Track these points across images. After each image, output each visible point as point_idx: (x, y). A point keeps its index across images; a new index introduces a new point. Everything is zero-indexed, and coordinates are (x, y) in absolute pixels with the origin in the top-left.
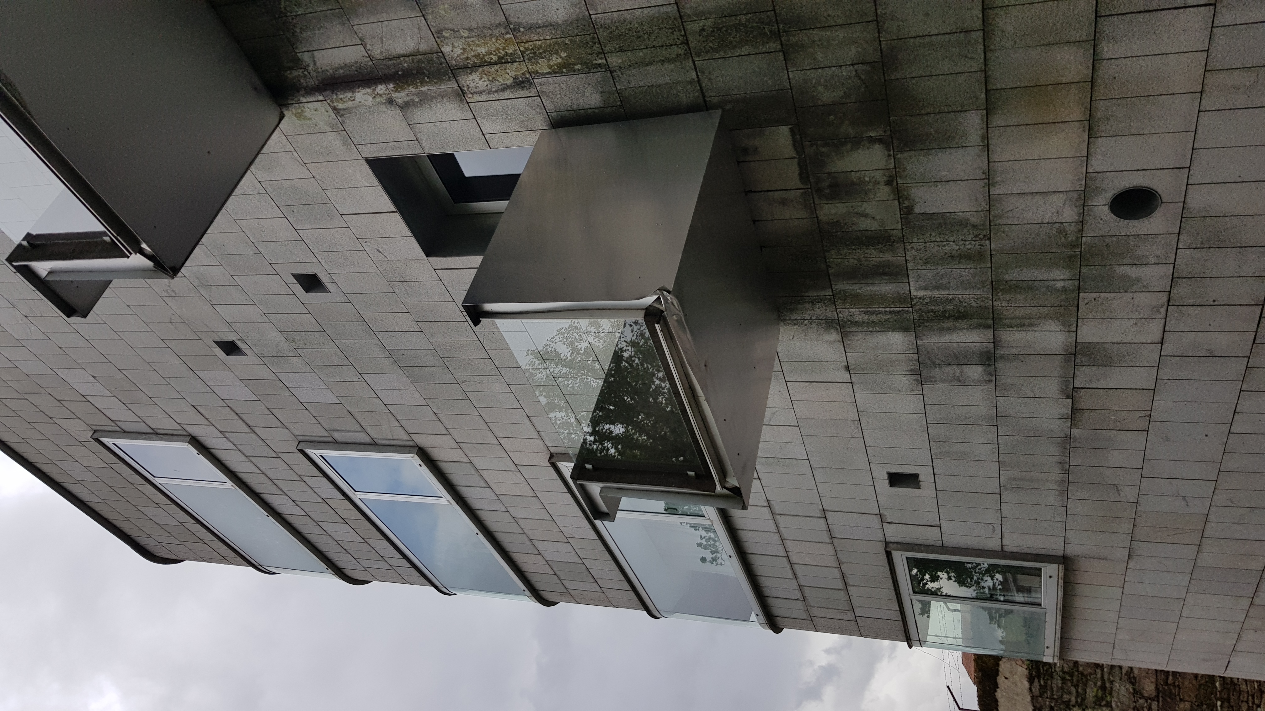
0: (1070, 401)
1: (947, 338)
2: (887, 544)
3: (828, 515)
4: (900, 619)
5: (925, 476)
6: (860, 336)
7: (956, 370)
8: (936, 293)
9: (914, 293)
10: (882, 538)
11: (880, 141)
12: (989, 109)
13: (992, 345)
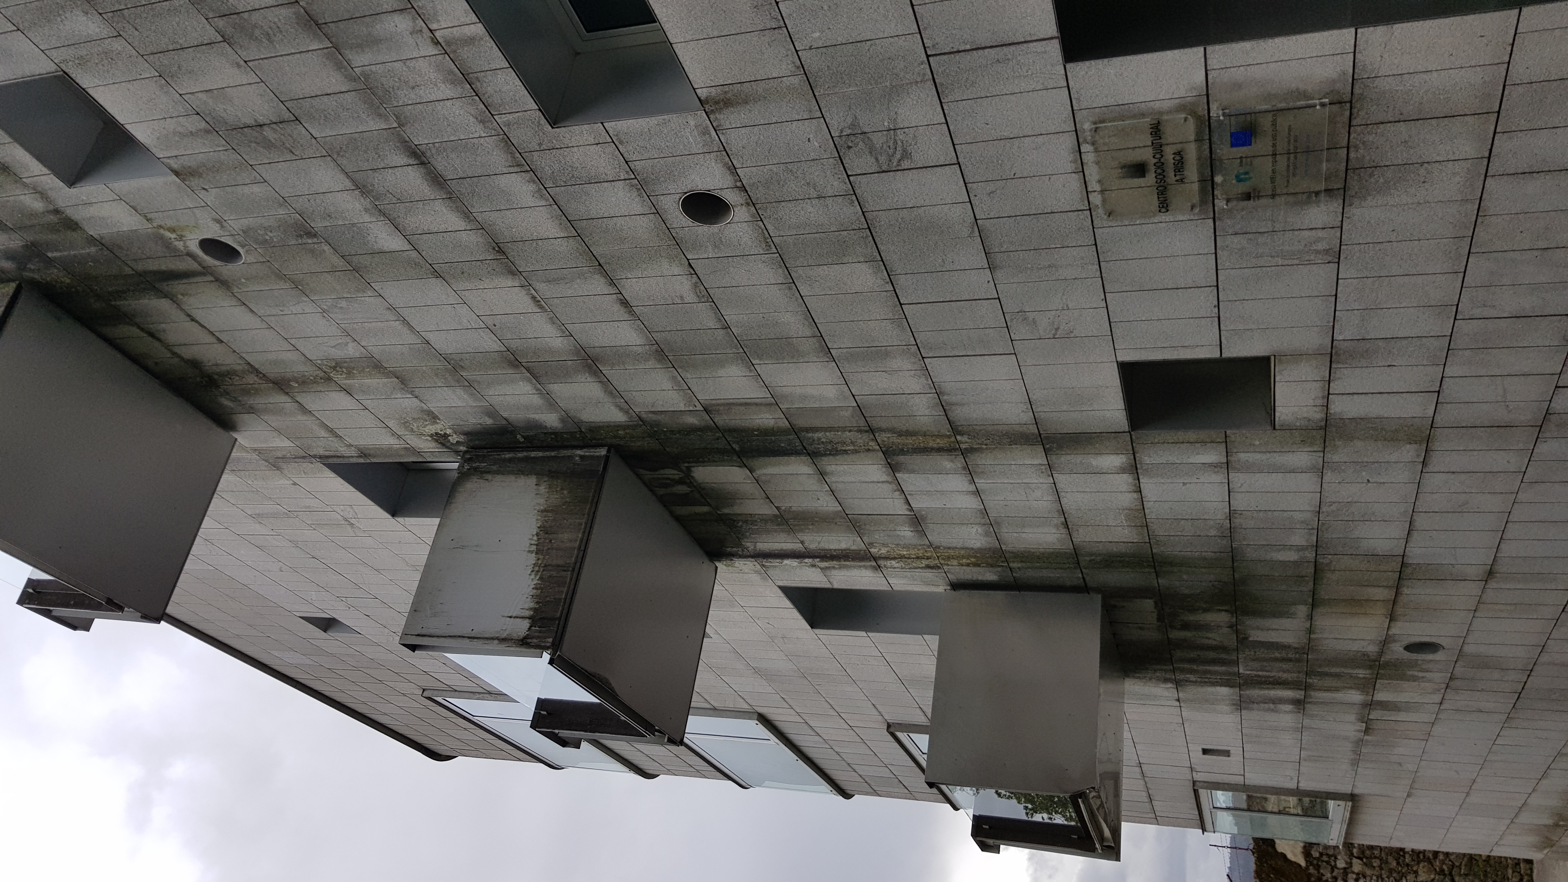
0: (1364, 725)
1: (1266, 692)
2: (1194, 782)
3: (1142, 765)
4: (1198, 818)
5: (1236, 751)
6: (1191, 687)
7: (1272, 706)
8: (1260, 673)
9: (1241, 671)
10: (1190, 778)
11: (1226, 611)
12: (1313, 606)
13: (1303, 697)
